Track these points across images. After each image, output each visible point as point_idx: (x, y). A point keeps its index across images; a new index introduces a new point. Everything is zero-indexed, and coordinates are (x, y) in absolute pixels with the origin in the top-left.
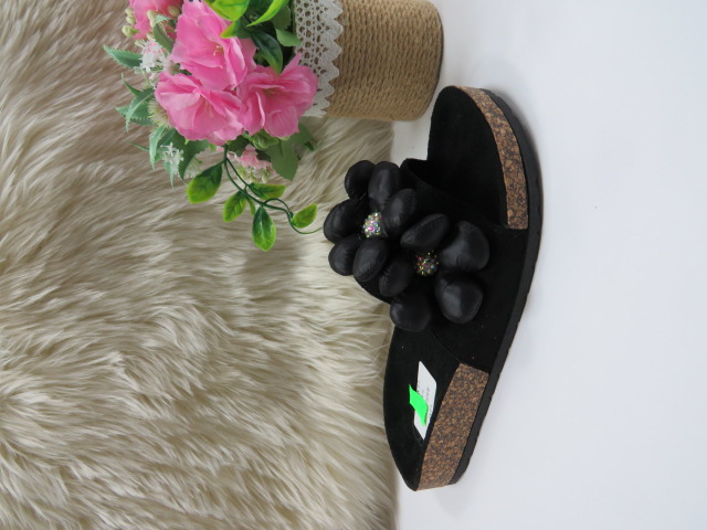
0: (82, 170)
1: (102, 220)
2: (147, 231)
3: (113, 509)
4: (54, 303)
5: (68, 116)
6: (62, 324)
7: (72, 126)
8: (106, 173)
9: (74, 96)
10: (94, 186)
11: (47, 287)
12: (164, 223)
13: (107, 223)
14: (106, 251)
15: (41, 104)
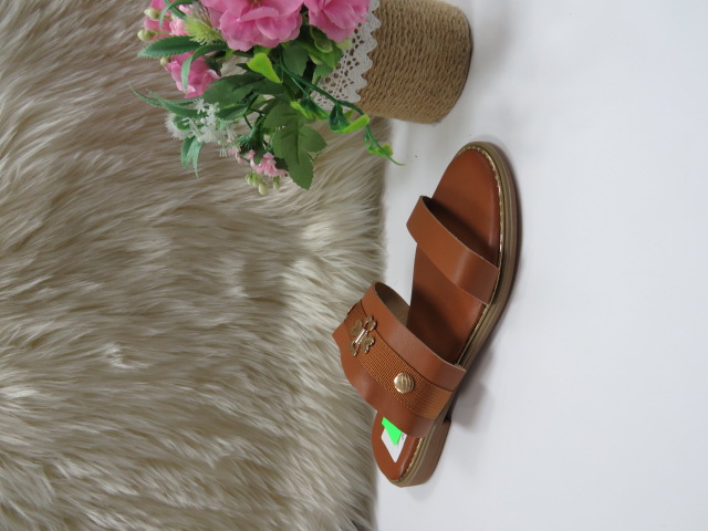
0: (80, 158)
1: (99, 212)
2: (146, 226)
3: (103, 509)
4: (45, 293)
5: (66, 101)
6: (52, 314)
7: (71, 111)
8: (105, 162)
9: (74, 81)
10: (92, 175)
11: (38, 276)
12: (164, 219)
13: (105, 215)
14: (102, 244)
15: (37, 86)
